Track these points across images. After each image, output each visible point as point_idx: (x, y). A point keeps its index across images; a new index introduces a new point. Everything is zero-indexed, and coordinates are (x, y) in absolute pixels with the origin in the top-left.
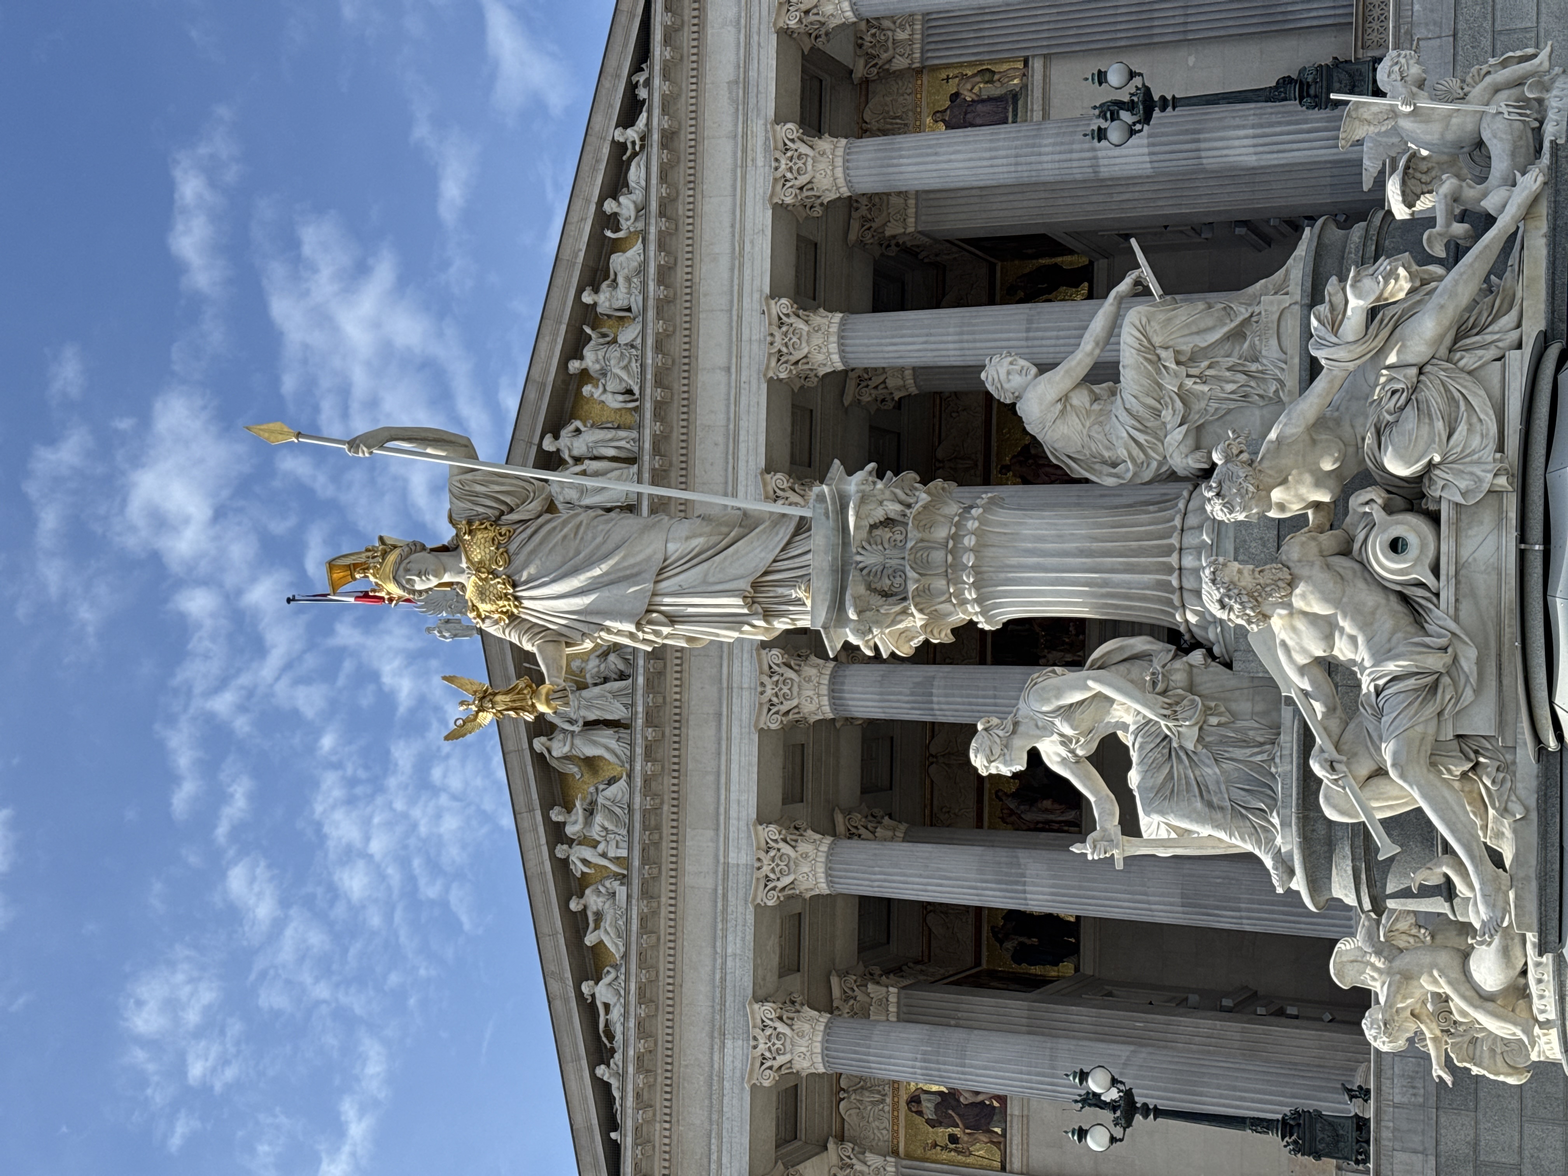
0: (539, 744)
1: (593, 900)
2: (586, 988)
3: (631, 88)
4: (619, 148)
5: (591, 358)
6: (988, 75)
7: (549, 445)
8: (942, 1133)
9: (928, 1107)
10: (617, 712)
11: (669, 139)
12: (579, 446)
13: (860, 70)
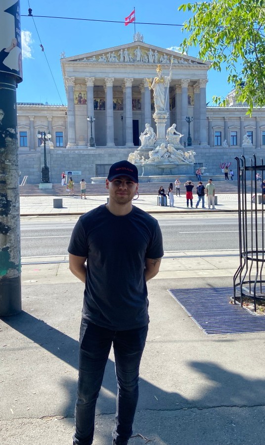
0: (122, 50)
1: (104, 57)
2: (94, 57)
3: (195, 62)
4: (189, 60)
5: (165, 57)
6: (193, 101)
7: (156, 51)
8: (77, 96)
9: (80, 95)
10: (126, 60)
11: (189, 66)
12: (156, 55)
13: (194, 86)
